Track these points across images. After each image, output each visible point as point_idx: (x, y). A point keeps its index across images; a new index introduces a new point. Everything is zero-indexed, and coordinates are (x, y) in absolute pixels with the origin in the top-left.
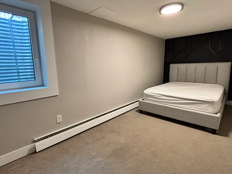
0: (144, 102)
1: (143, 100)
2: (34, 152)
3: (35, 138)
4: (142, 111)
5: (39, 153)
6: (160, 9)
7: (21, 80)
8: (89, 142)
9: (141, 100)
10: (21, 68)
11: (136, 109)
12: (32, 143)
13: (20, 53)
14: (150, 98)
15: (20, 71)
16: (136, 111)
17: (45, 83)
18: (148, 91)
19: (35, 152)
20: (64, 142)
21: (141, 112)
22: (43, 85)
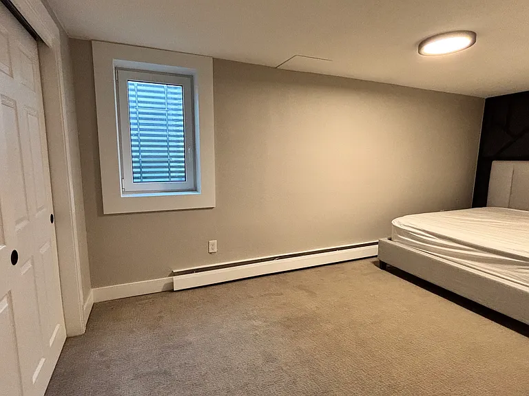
0: (392, 245)
1: (390, 239)
2: (170, 290)
3: (176, 269)
4: (386, 264)
5: (177, 294)
6: (421, 45)
7: (172, 179)
8: (252, 295)
9: (385, 240)
10: (173, 159)
11: (375, 259)
12: (170, 276)
13: (174, 136)
14: (403, 236)
15: (172, 164)
16: (374, 263)
17: (198, 188)
18: (401, 222)
19: (172, 291)
20: (216, 287)
21: (383, 266)
22: (195, 190)
